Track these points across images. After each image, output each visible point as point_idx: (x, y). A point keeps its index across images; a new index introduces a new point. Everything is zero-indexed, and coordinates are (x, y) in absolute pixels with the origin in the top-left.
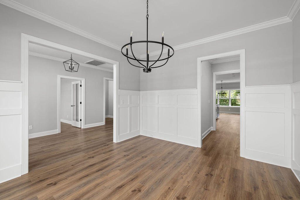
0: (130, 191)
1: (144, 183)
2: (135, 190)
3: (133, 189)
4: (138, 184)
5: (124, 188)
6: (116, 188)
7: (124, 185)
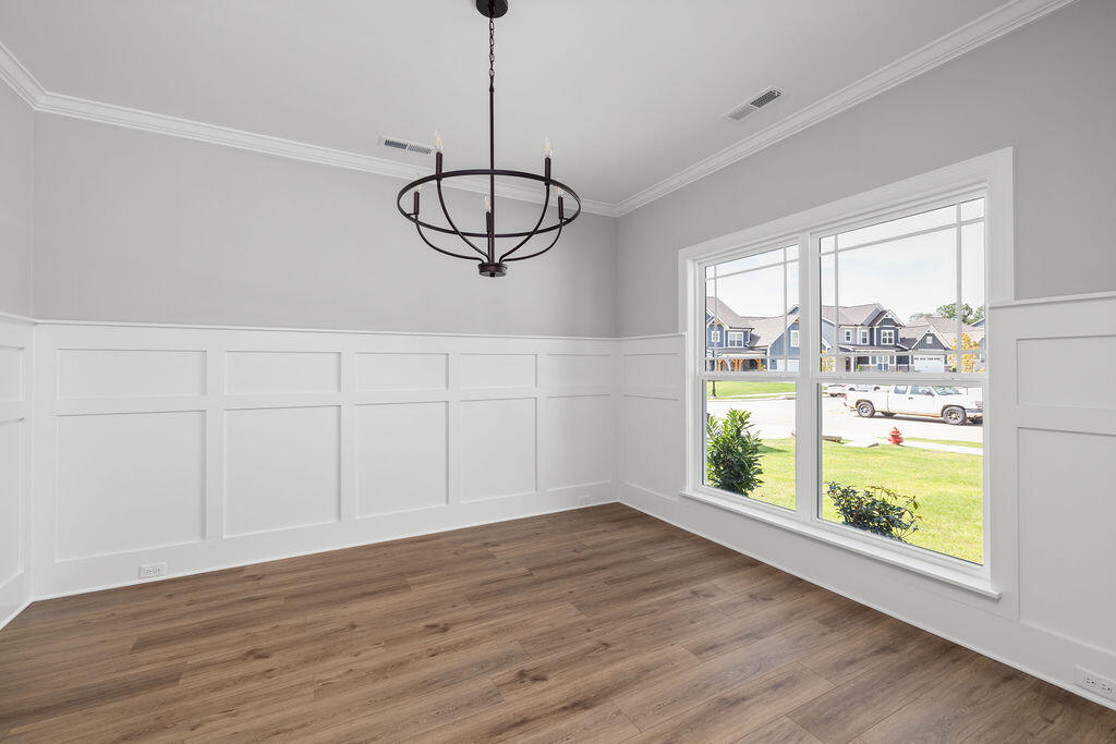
0: (552, 682)
1: (491, 695)
2: (535, 679)
3: (539, 686)
4: (513, 697)
5: (568, 699)
6: (595, 706)
7: (565, 708)
